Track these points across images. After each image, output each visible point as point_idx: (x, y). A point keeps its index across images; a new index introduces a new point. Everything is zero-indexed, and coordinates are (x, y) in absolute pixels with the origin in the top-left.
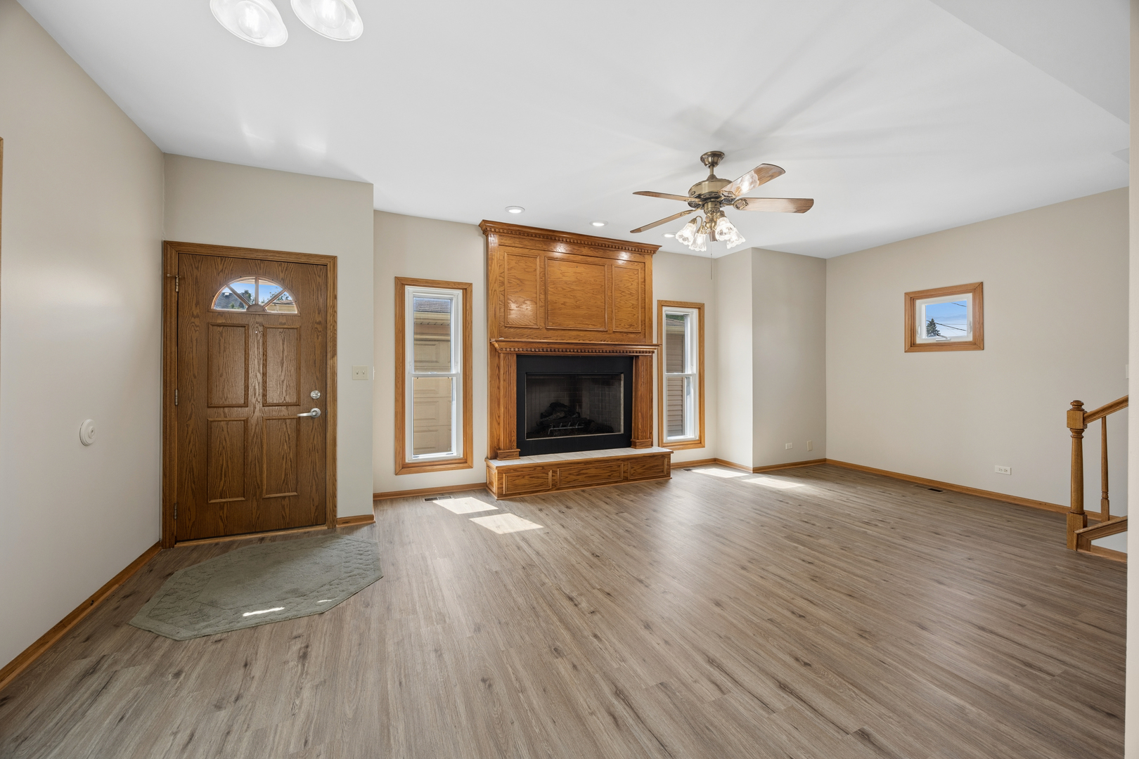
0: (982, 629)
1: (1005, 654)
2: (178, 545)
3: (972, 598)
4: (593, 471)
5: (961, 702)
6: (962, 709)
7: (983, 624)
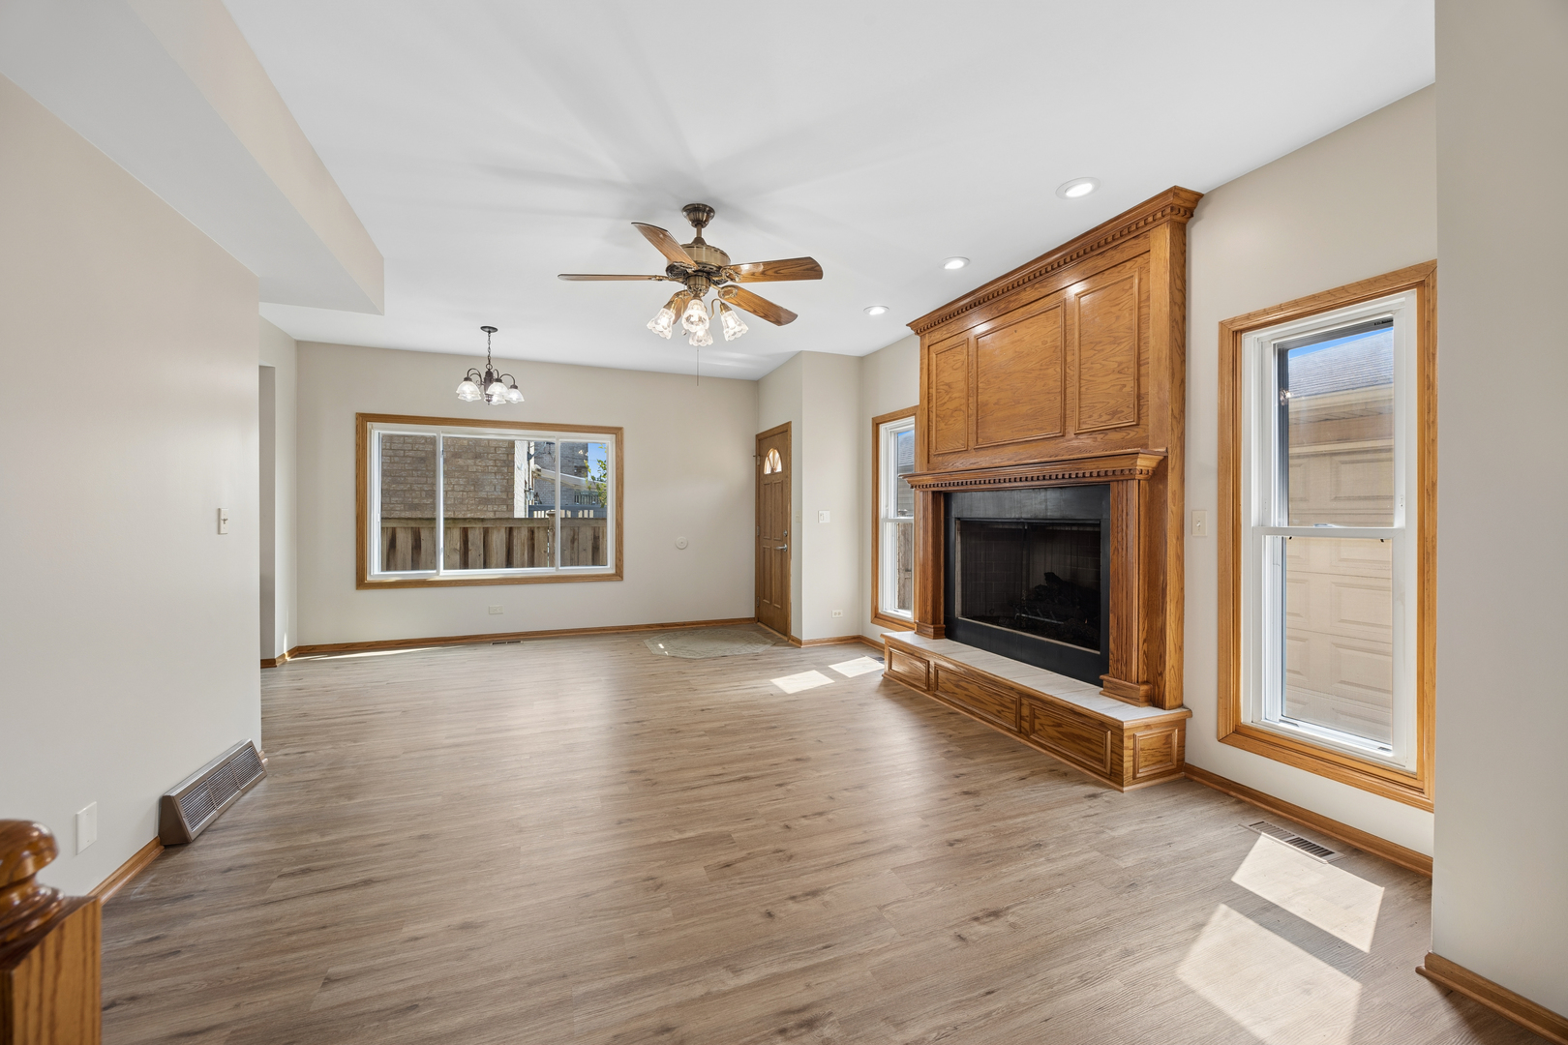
0: (368, 883)
1: (332, 867)
2: (759, 624)
3: (409, 930)
4: (974, 689)
5: (352, 802)
6: (350, 799)
7: (370, 890)
